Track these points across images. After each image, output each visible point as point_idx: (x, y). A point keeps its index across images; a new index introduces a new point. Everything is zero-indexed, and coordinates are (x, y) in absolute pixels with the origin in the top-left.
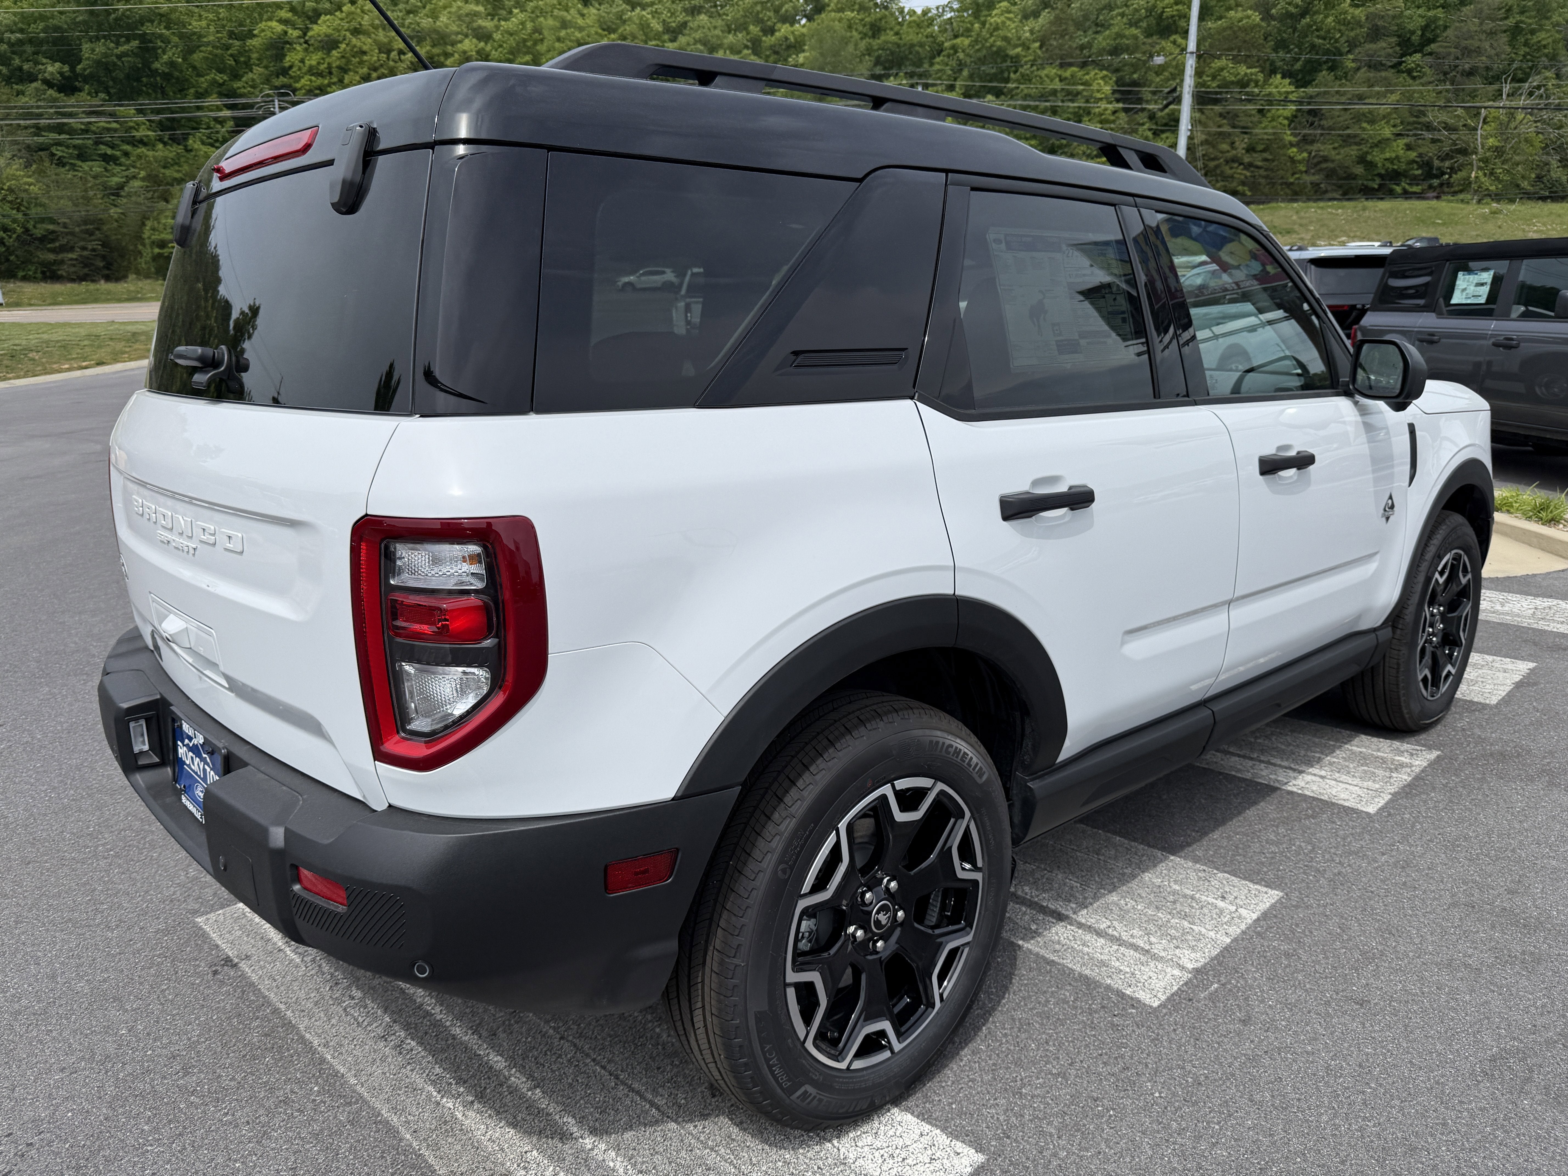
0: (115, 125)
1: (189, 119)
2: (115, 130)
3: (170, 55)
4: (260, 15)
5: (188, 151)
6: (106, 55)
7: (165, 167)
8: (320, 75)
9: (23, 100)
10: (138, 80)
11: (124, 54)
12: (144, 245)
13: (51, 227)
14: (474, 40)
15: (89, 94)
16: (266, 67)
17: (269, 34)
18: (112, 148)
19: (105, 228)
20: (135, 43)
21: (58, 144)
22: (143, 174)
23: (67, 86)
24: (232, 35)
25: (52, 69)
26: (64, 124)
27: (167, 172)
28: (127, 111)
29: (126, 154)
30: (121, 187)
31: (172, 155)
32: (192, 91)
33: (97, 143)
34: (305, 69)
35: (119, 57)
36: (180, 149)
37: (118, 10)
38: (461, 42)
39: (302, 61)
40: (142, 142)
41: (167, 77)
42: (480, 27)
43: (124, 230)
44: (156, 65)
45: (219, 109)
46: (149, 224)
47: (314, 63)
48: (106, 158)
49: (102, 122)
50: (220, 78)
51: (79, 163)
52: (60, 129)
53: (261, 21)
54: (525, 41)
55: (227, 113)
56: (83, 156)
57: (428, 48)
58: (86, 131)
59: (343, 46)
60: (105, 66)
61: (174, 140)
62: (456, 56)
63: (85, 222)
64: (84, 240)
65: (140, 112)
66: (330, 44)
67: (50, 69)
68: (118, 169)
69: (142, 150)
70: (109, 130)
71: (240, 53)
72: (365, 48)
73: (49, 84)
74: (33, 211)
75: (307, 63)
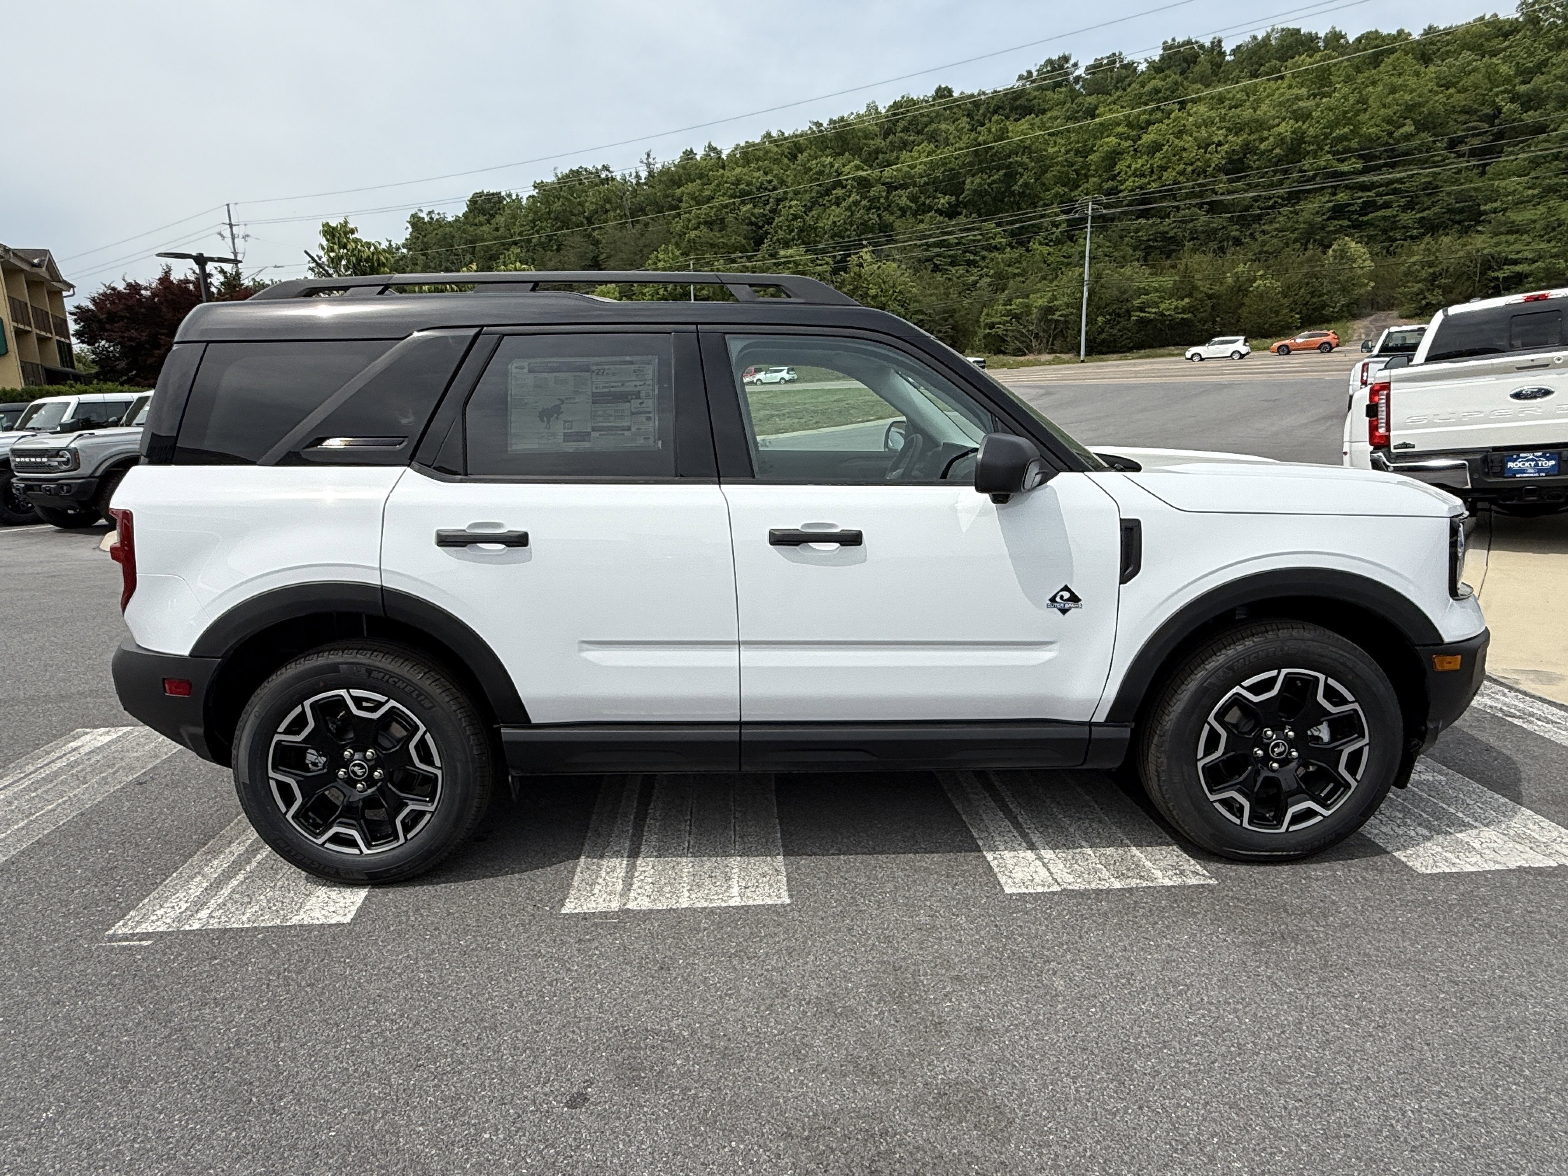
0: (979, 237)
1: (1033, 226)
2: (979, 241)
3: (1027, 177)
4: (1102, 133)
5: (1028, 250)
6: (980, 184)
7: (1009, 266)
8: (1143, 175)
9: (922, 226)
10: (1002, 201)
11: (994, 182)
12: (979, 327)
13: (921, 317)
14: (1292, 122)
15: (966, 216)
16: (1100, 176)
17: (1106, 148)
18: (975, 255)
19: (957, 315)
20: (1002, 172)
21: (939, 255)
22: (992, 272)
23: (951, 213)
24: (1077, 153)
25: (943, 201)
26: (945, 240)
27: (1009, 269)
28: (990, 226)
29: (984, 258)
30: (976, 282)
31: (1015, 256)
32: (1041, 203)
33: (964, 252)
34: (1130, 173)
35: (989, 185)
36: (1022, 250)
37: (993, 148)
38: (1278, 125)
39: (1129, 167)
40: (996, 248)
41: (1022, 194)
42: (1300, 109)
43: (970, 316)
44: (1015, 188)
45: (1057, 215)
46: (985, 311)
47: (1138, 166)
48: (970, 263)
49: (970, 236)
50: (1061, 190)
51: (950, 268)
52: (941, 244)
53: (1102, 137)
54: (1346, 112)
55: (1063, 217)
56: (953, 264)
57: (1245, 136)
58: (957, 244)
59: (1165, 148)
60: (979, 193)
61: (1021, 243)
62: (1271, 139)
63: (945, 312)
64: (940, 325)
65: (999, 225)
66: (1156, 147)
67: (942, 201)
68: (976, 270)
69: (996, 254)
70: (974, 241)
71: (1082, 168)
72: (1187, 146)
73: (940, 212)
74: (912, 305)
75: (1133, 167)
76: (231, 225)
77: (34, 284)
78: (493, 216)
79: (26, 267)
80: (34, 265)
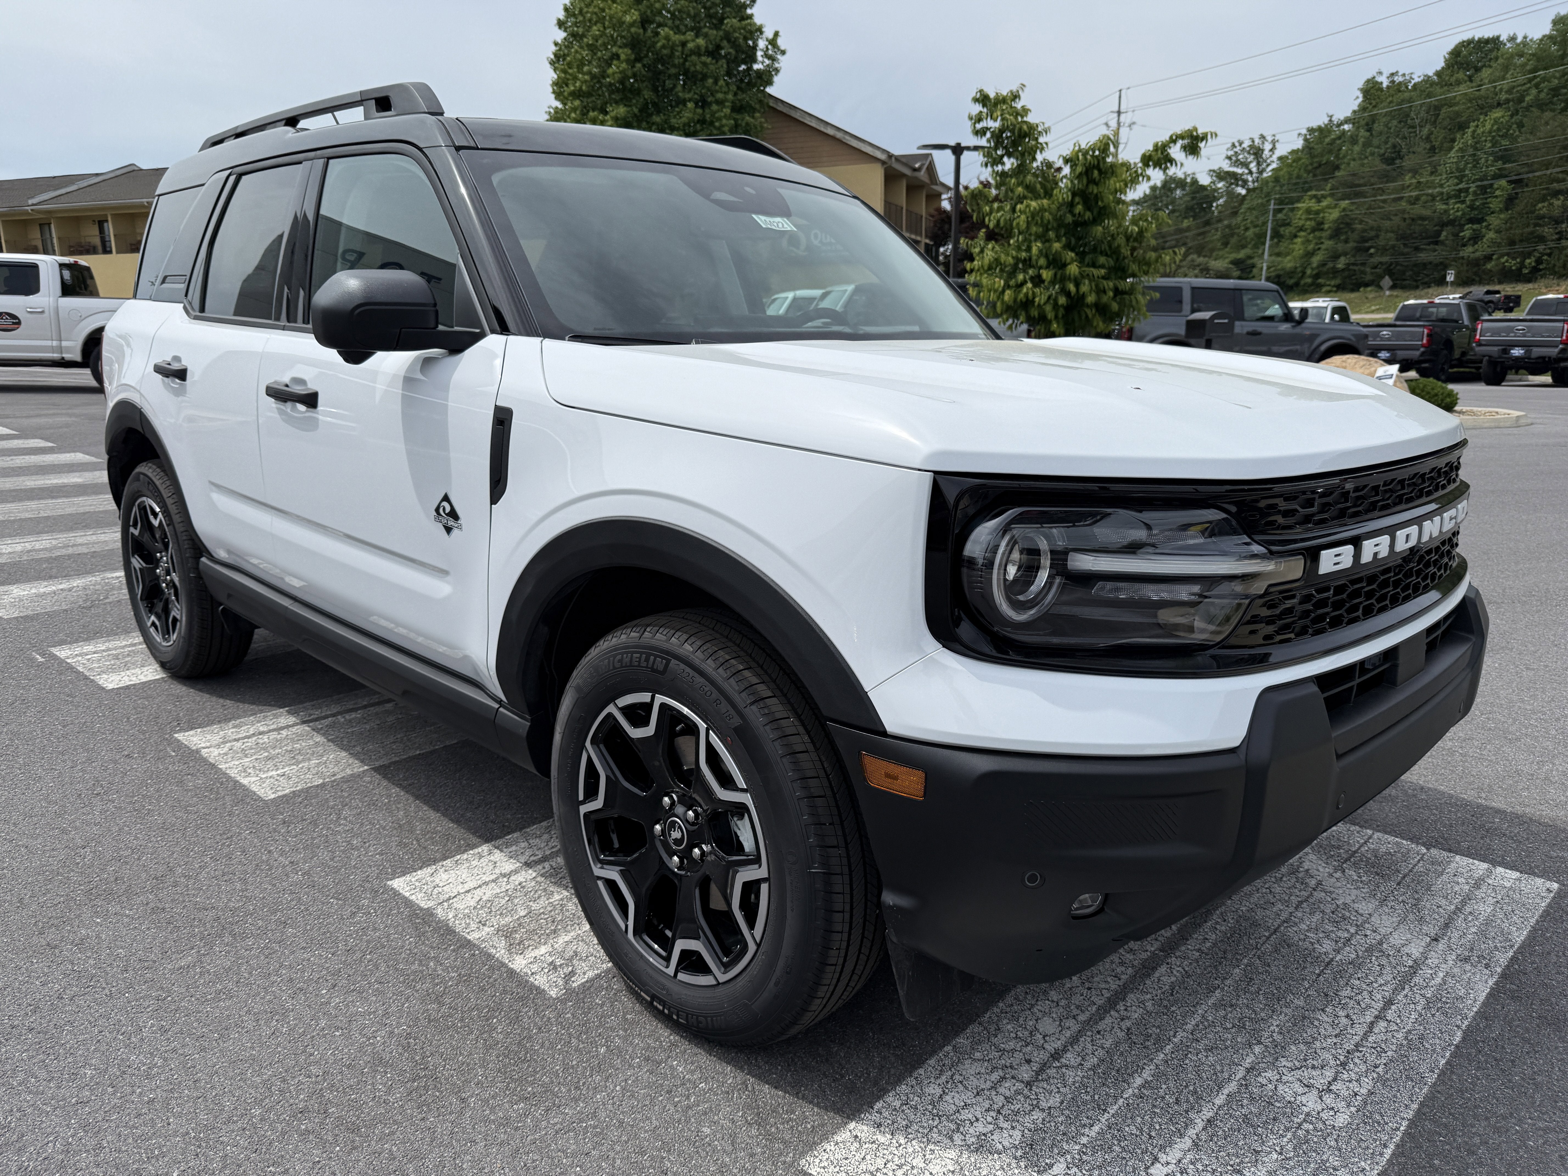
76: (1119, 113)
77: (914, 188)
78: (1477, 70)
79: (907, 172)
80: (915, 170)
